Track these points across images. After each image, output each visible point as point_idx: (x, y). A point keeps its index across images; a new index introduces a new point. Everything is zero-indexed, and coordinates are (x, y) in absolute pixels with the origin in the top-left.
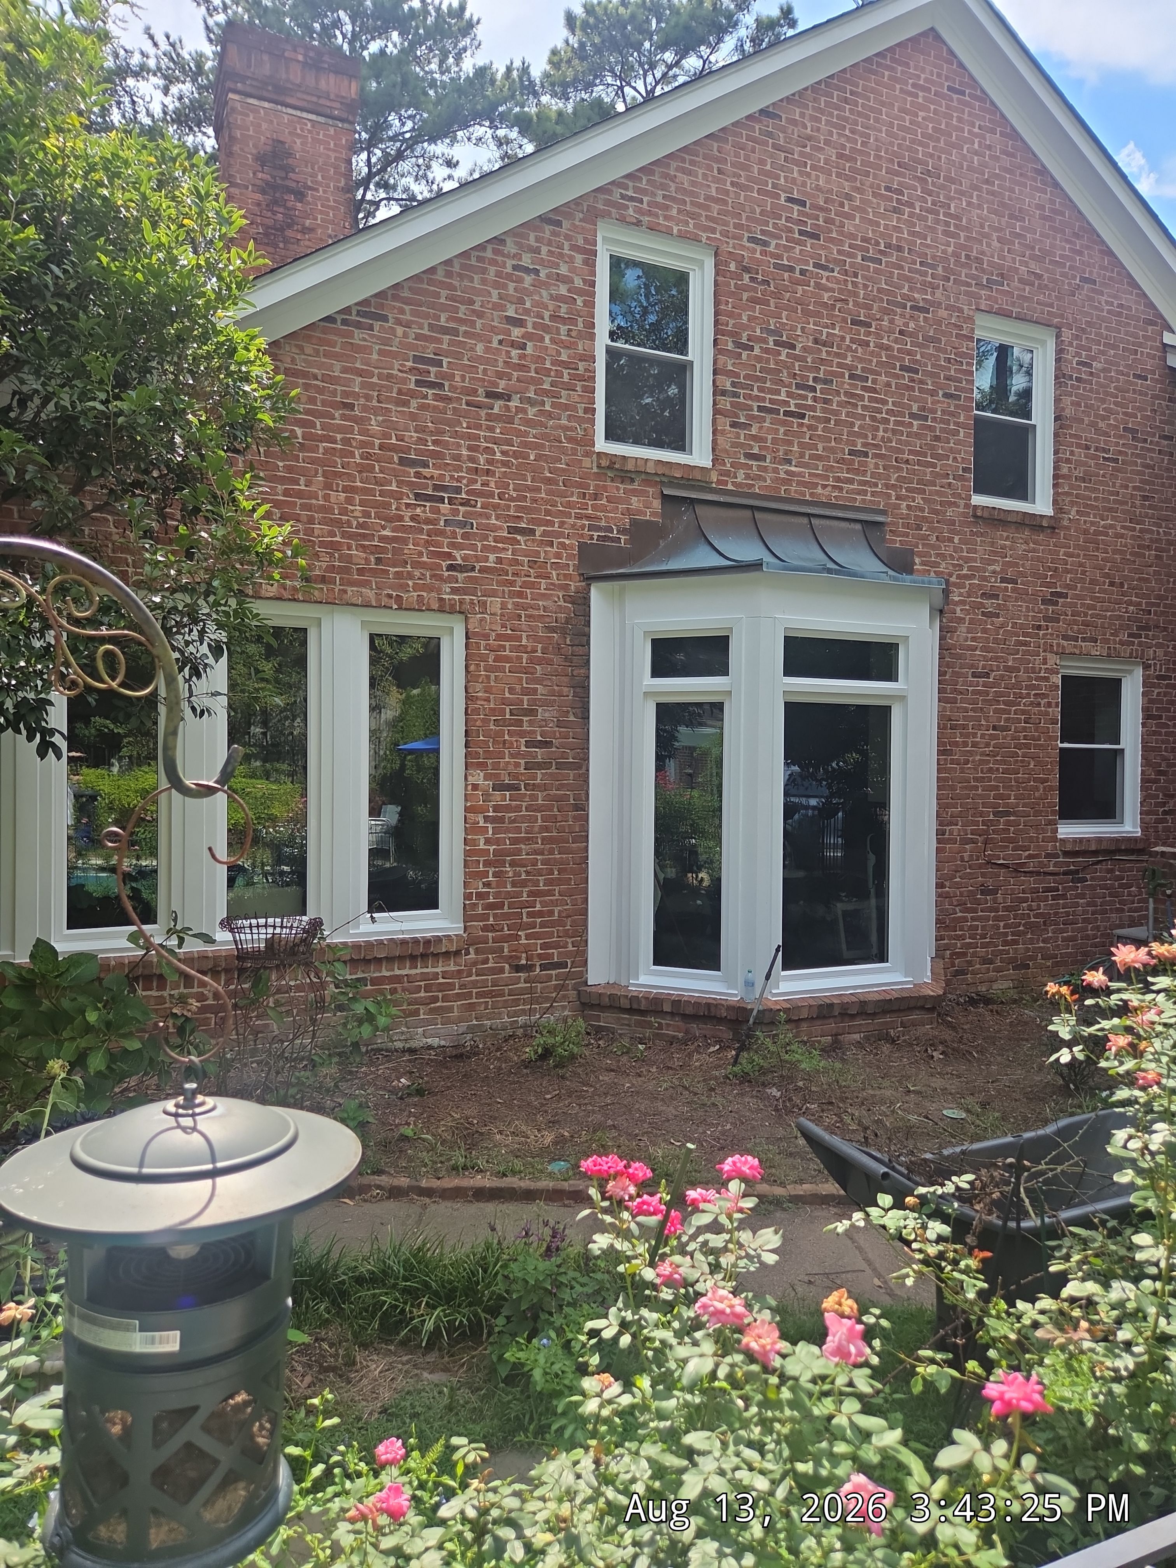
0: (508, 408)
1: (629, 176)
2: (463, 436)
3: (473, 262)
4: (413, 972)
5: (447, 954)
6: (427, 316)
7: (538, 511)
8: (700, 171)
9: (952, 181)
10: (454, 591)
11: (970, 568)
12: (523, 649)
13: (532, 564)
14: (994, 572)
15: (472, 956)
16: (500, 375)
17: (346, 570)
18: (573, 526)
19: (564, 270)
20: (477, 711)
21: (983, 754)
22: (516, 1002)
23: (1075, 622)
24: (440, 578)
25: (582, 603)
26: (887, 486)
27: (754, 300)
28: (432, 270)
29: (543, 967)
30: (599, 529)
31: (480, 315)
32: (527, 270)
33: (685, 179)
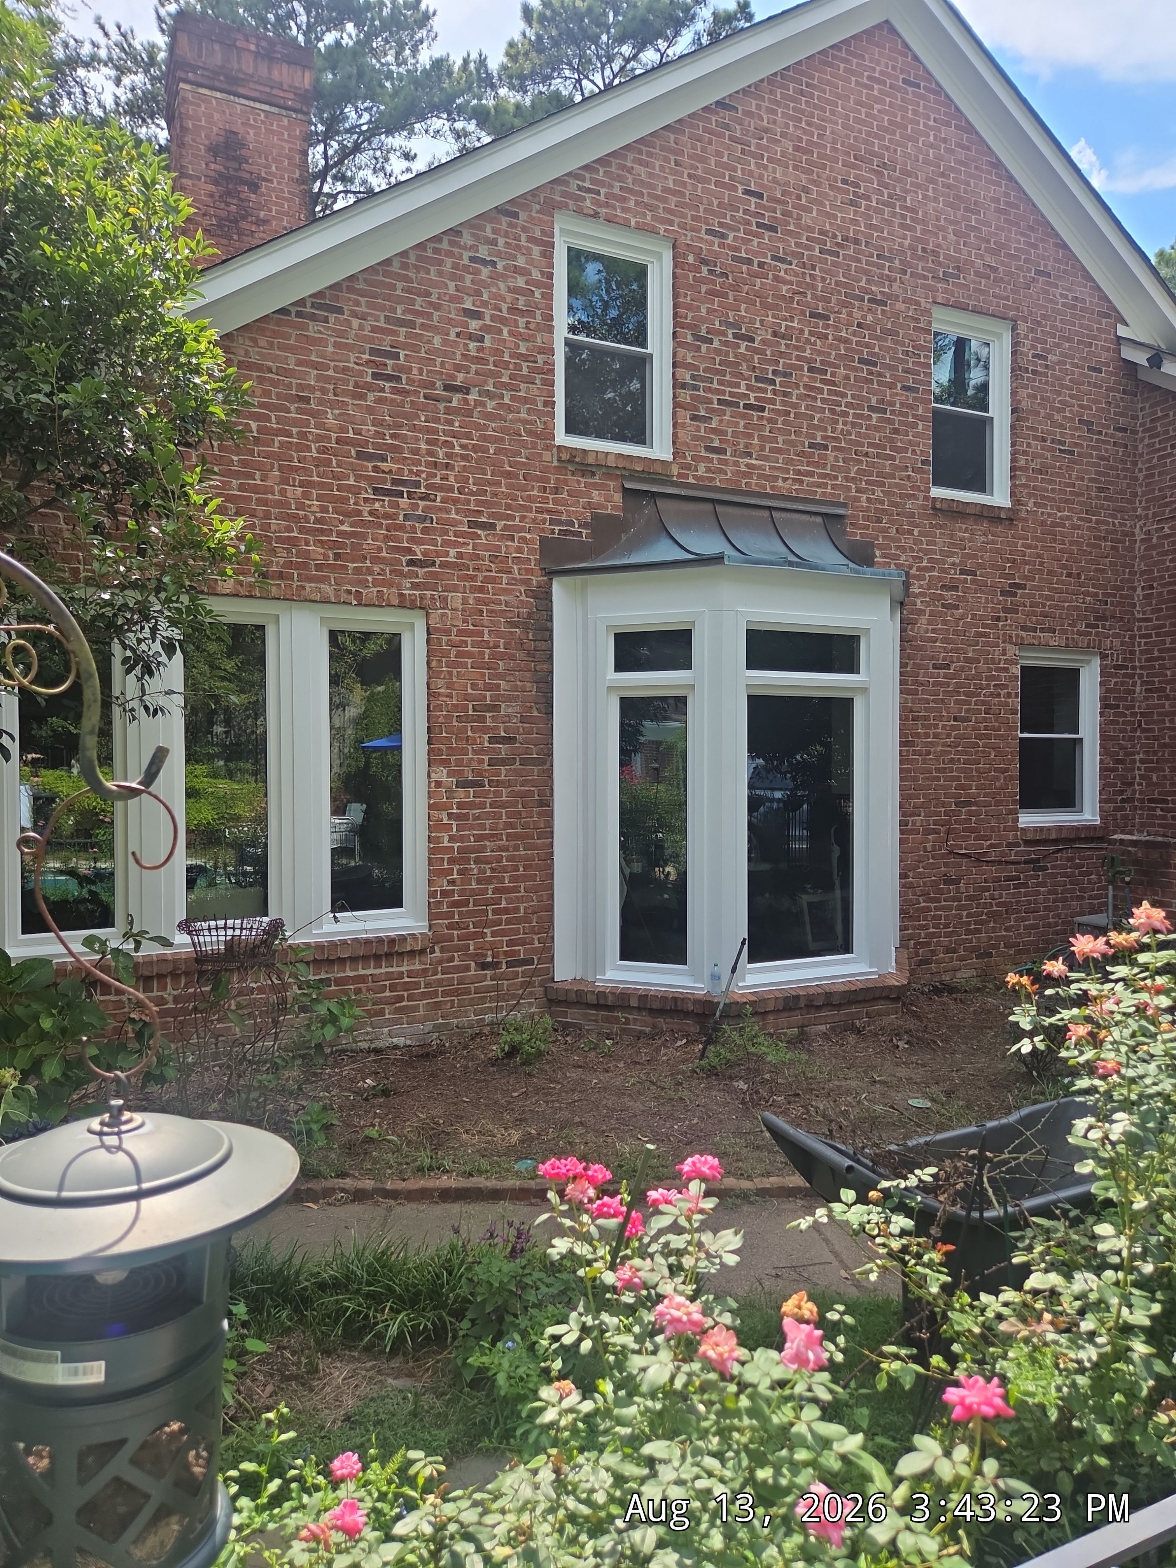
0: (466, 401)
1: (586, 167)
2: (421, 430)
3: (429, 254)
4: (377, 971)
5: (412, 953)
6: (383, 308)
7: (497, 505)
8: (657, 163)
9: (908, 174)
10: (415, 586)
11: (930, 561)
12: (485, 644)
13: (493, 559)
14: (953, 564)
15: (437, 954)
16: (458, 368)
17: (304, 566)
18: (534, 520)
19: (521, 262)
20: (439, 708)
21: (944, 745)
22: (482, 1000)
23: (1034, 613)
24: (401, 574)
25: (544, 598)
26: (847, 479)
27: (712, 293)
28: (388, 262)
29: (509, 965)
30: (560, 523)
31: (437, 307)
32: (484, 262)
33: (642, 171)
